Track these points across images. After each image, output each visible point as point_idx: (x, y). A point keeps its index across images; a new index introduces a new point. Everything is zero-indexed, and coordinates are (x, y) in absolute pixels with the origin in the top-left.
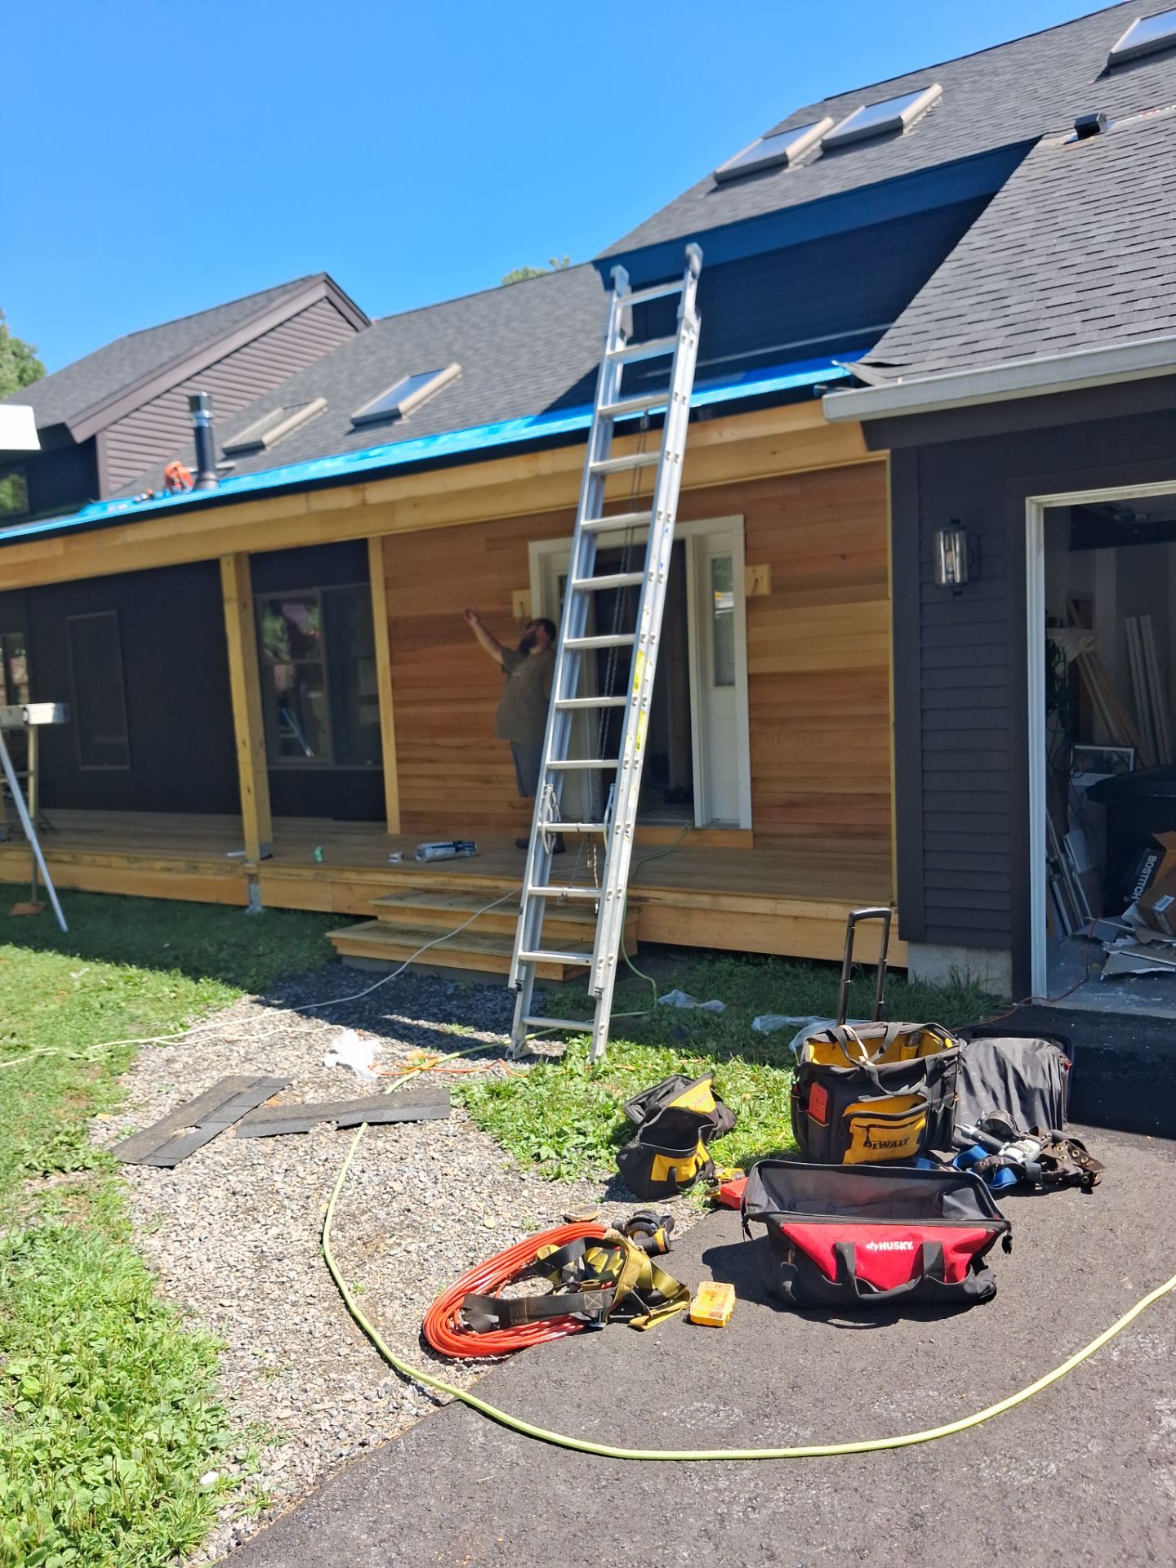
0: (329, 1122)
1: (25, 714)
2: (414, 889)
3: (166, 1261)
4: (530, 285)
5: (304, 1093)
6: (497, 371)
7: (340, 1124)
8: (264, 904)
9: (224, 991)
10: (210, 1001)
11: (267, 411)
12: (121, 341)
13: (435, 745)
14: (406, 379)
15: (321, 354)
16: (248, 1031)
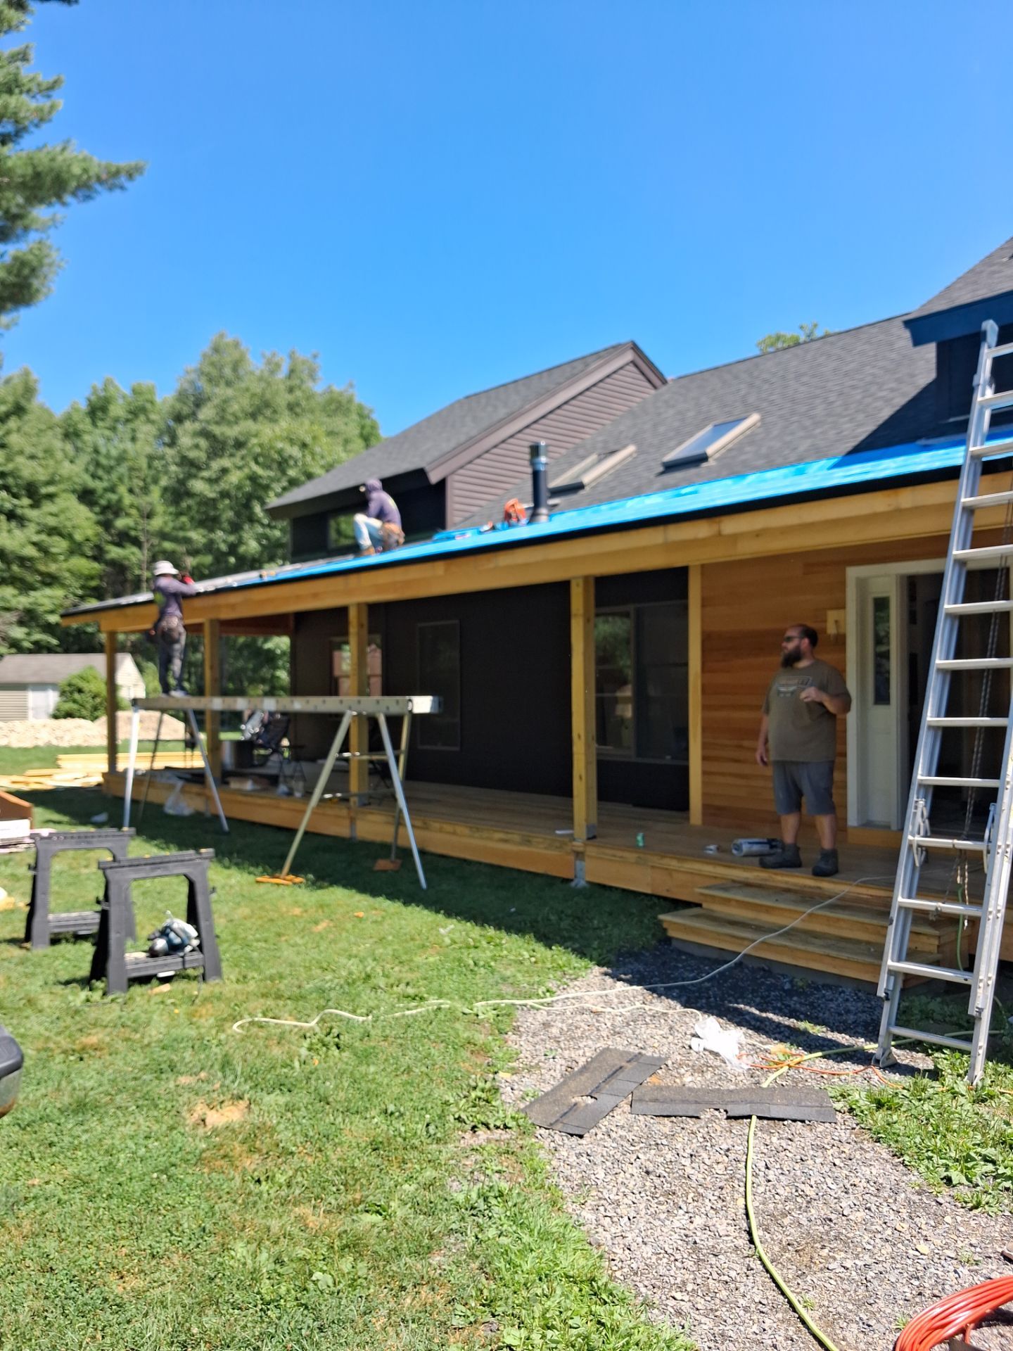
0: (717, 1110)
1: (410, 704)
2: (734, 881)
3: (604, 1237)
4: (815, 345)
5: (682, 1076)
6: (795, 418)
7: (730, 1114)
8: (588, 879)
9: (576, 961)
10: (565, 969)
11: (583, 458)
12: (459, 402)
13: (740, 747)
14: (709, 428)
15: (626, 408)
16: (608, 1003)
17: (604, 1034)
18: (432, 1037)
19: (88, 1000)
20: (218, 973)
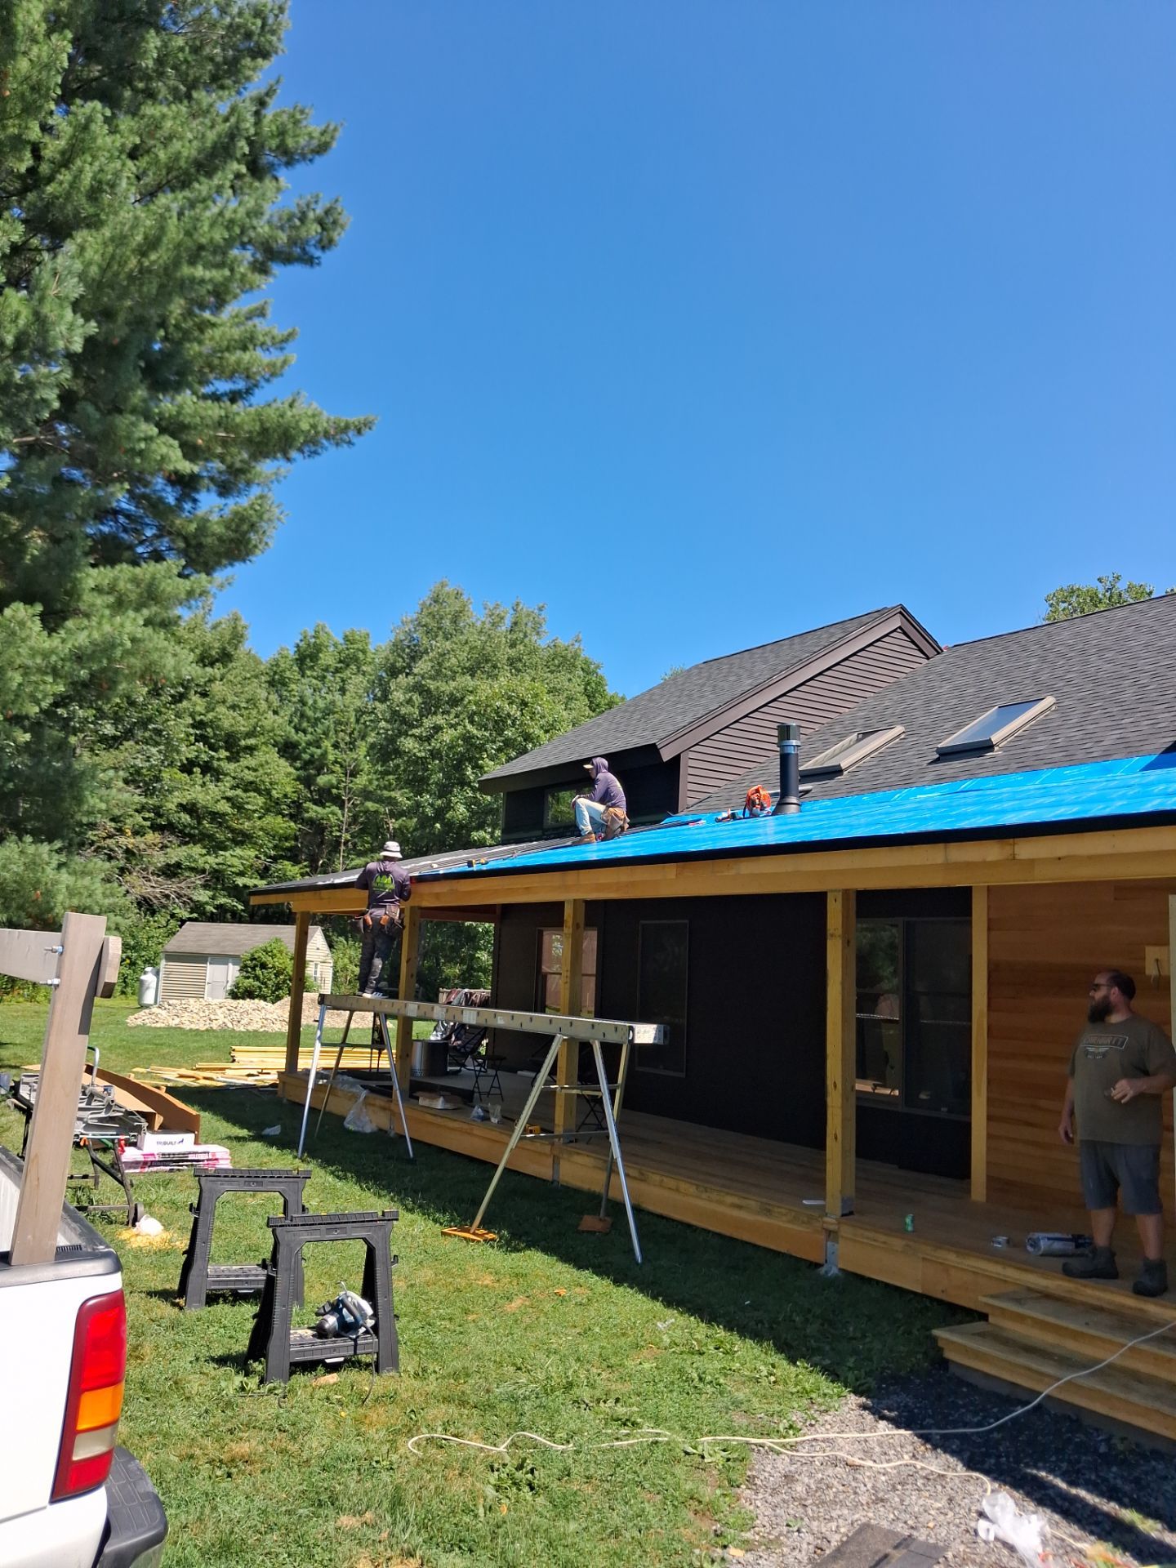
1: (631, 1031)
2: (1029, 1289)
8: (842, 1266)
9: (826, 1385)
10: (813, 1395)
11: (842, 737)
12: (696, 667)
14: (994, 710)
15: (892, 680)
16: (867, 1453)
17: (864, 1499)
18: (647, 1485)
19: (243, 1389)
20: (395, 1363)
